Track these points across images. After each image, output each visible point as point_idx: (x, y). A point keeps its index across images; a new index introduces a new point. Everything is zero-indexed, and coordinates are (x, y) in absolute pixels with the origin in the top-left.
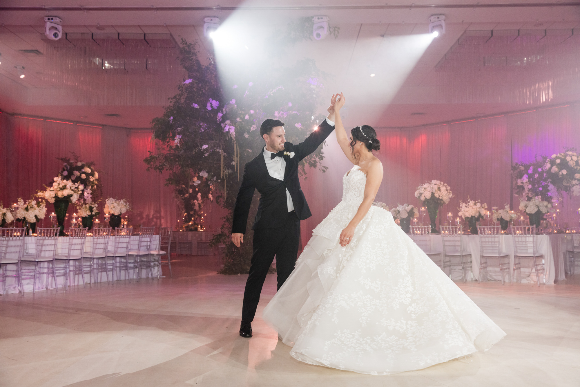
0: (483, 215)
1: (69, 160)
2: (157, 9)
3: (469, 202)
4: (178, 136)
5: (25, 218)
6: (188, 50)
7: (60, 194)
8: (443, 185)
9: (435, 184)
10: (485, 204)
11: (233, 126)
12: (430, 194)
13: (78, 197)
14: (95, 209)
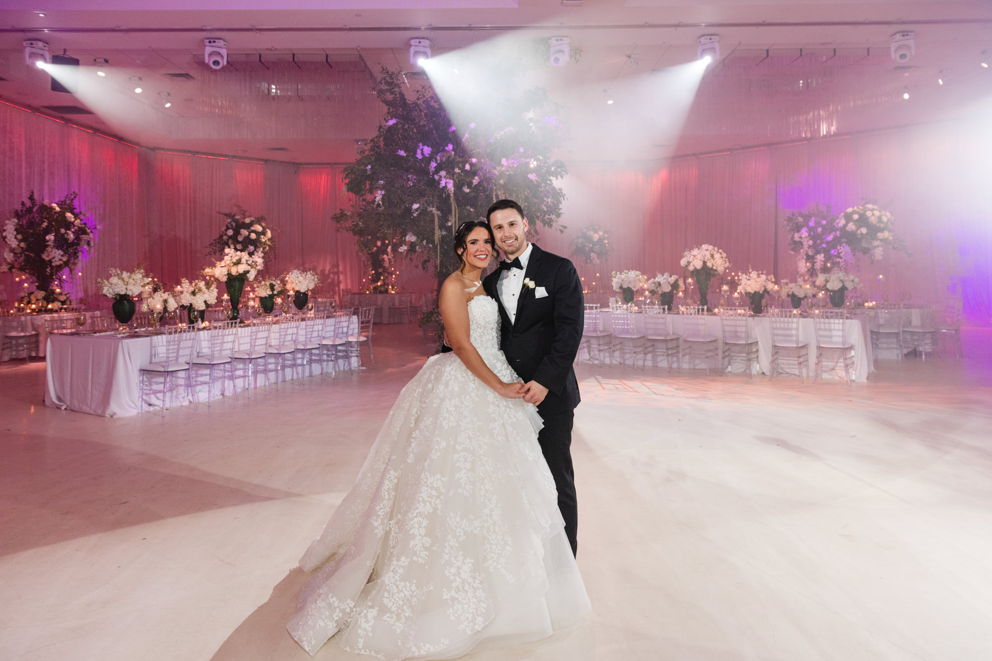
0: (769, 290)
1: (234, 216)
2: (351, 29)
3: (750, 273)
4: (379, 192)
5: (191, 305)
6: (390, 81)
7: (234, 271)
8: (718, 252)
9: (707, 250)
10: (772, 276)
11: (450, 179)
12: (702, 263)
13: (256, 273)
14: (276, 286)
